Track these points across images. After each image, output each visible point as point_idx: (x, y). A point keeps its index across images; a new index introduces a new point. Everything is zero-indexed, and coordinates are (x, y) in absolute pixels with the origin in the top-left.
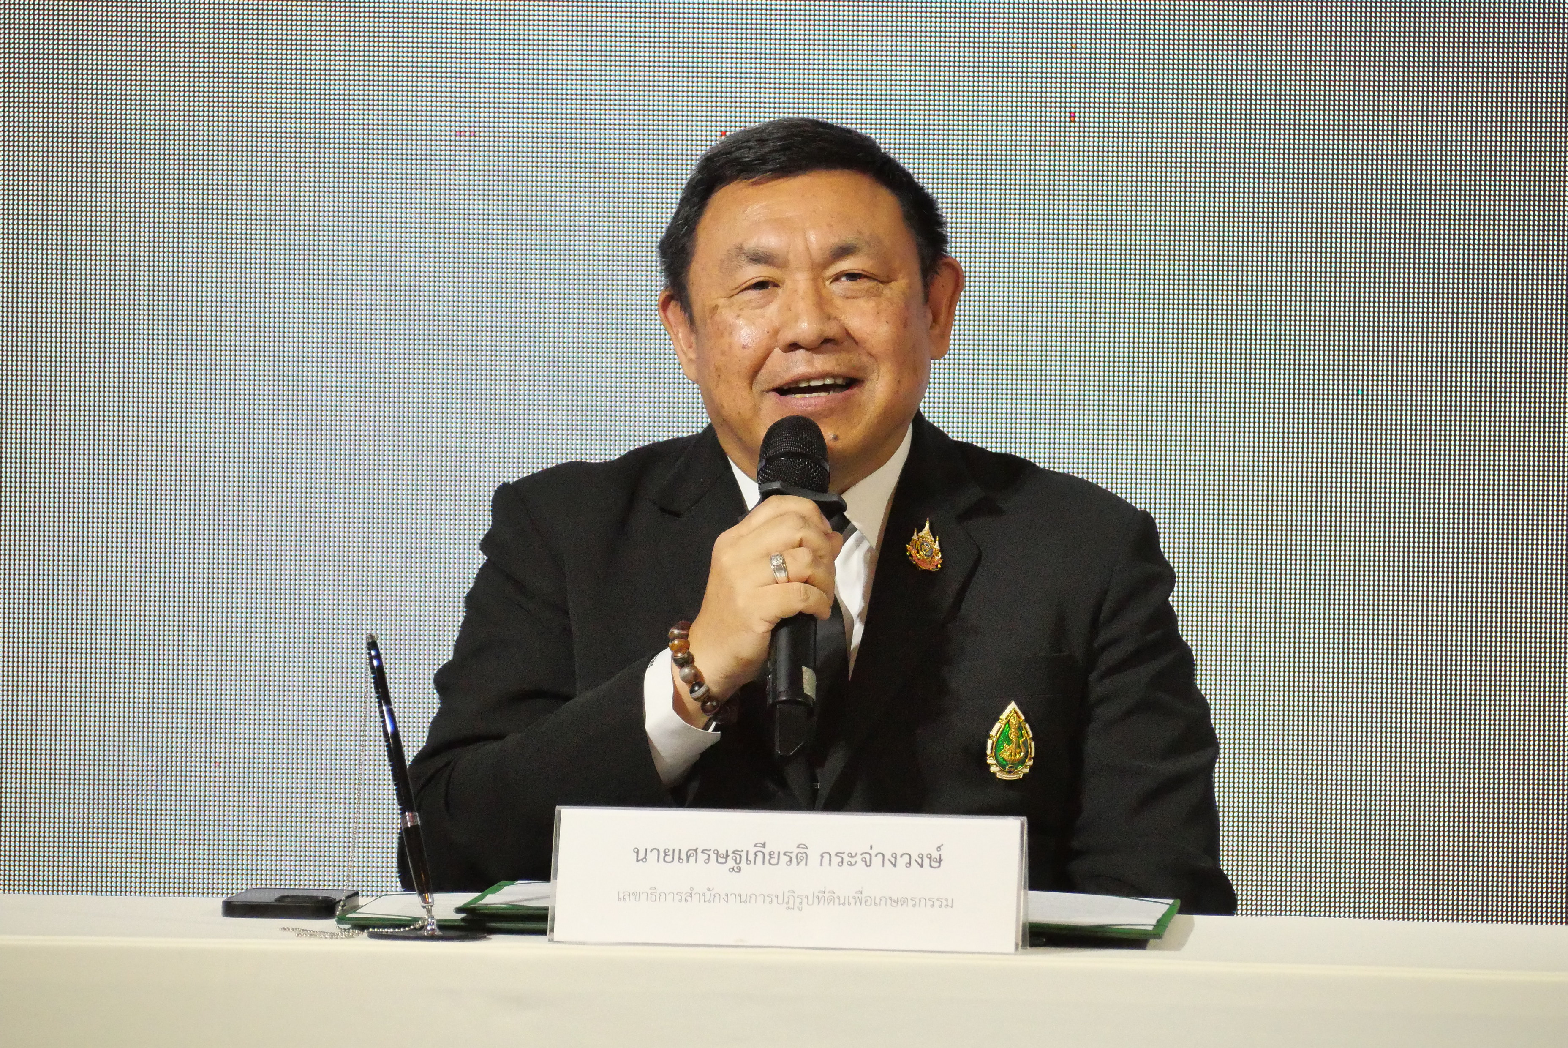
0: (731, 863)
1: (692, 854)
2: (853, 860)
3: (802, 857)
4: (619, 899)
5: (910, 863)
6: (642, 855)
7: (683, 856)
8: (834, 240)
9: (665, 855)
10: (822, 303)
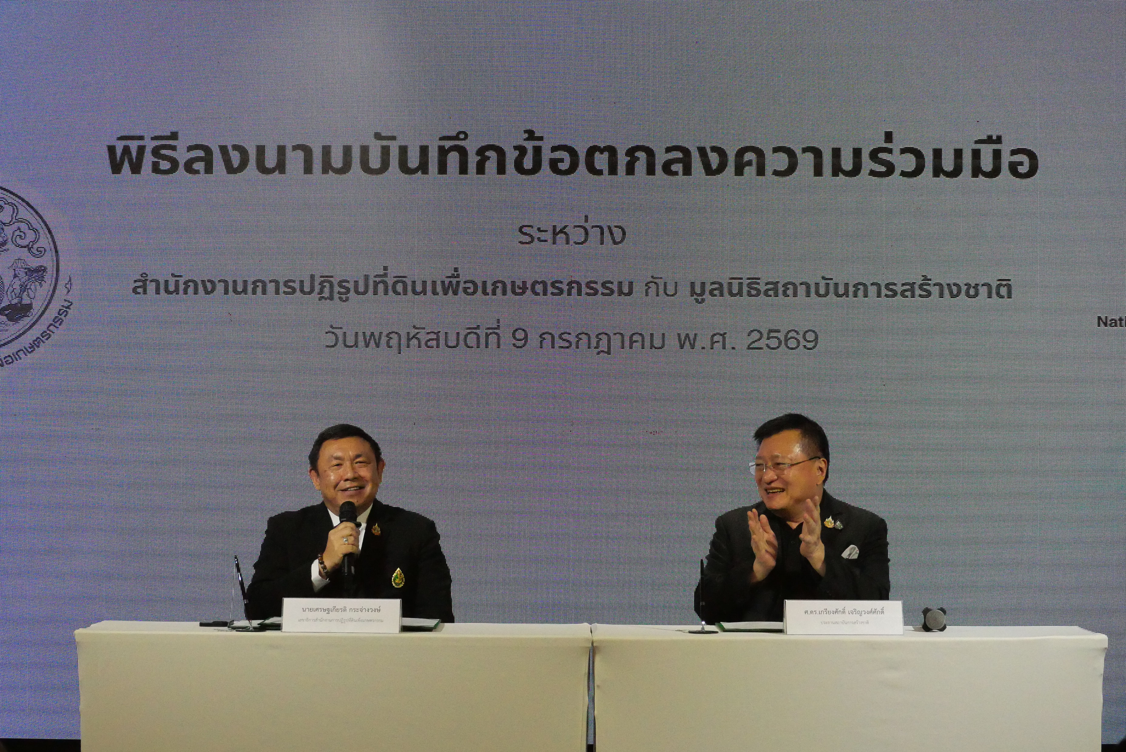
0: (327, 612)
1: (317, 609)
2: (358, 610)
3: (345, 610)
4: (299, 621)
5: (372, 611)
6: (304, 610)
7: (315, 610)
8: (355, 453)
9: (310, 610)
10: (353, 469)
